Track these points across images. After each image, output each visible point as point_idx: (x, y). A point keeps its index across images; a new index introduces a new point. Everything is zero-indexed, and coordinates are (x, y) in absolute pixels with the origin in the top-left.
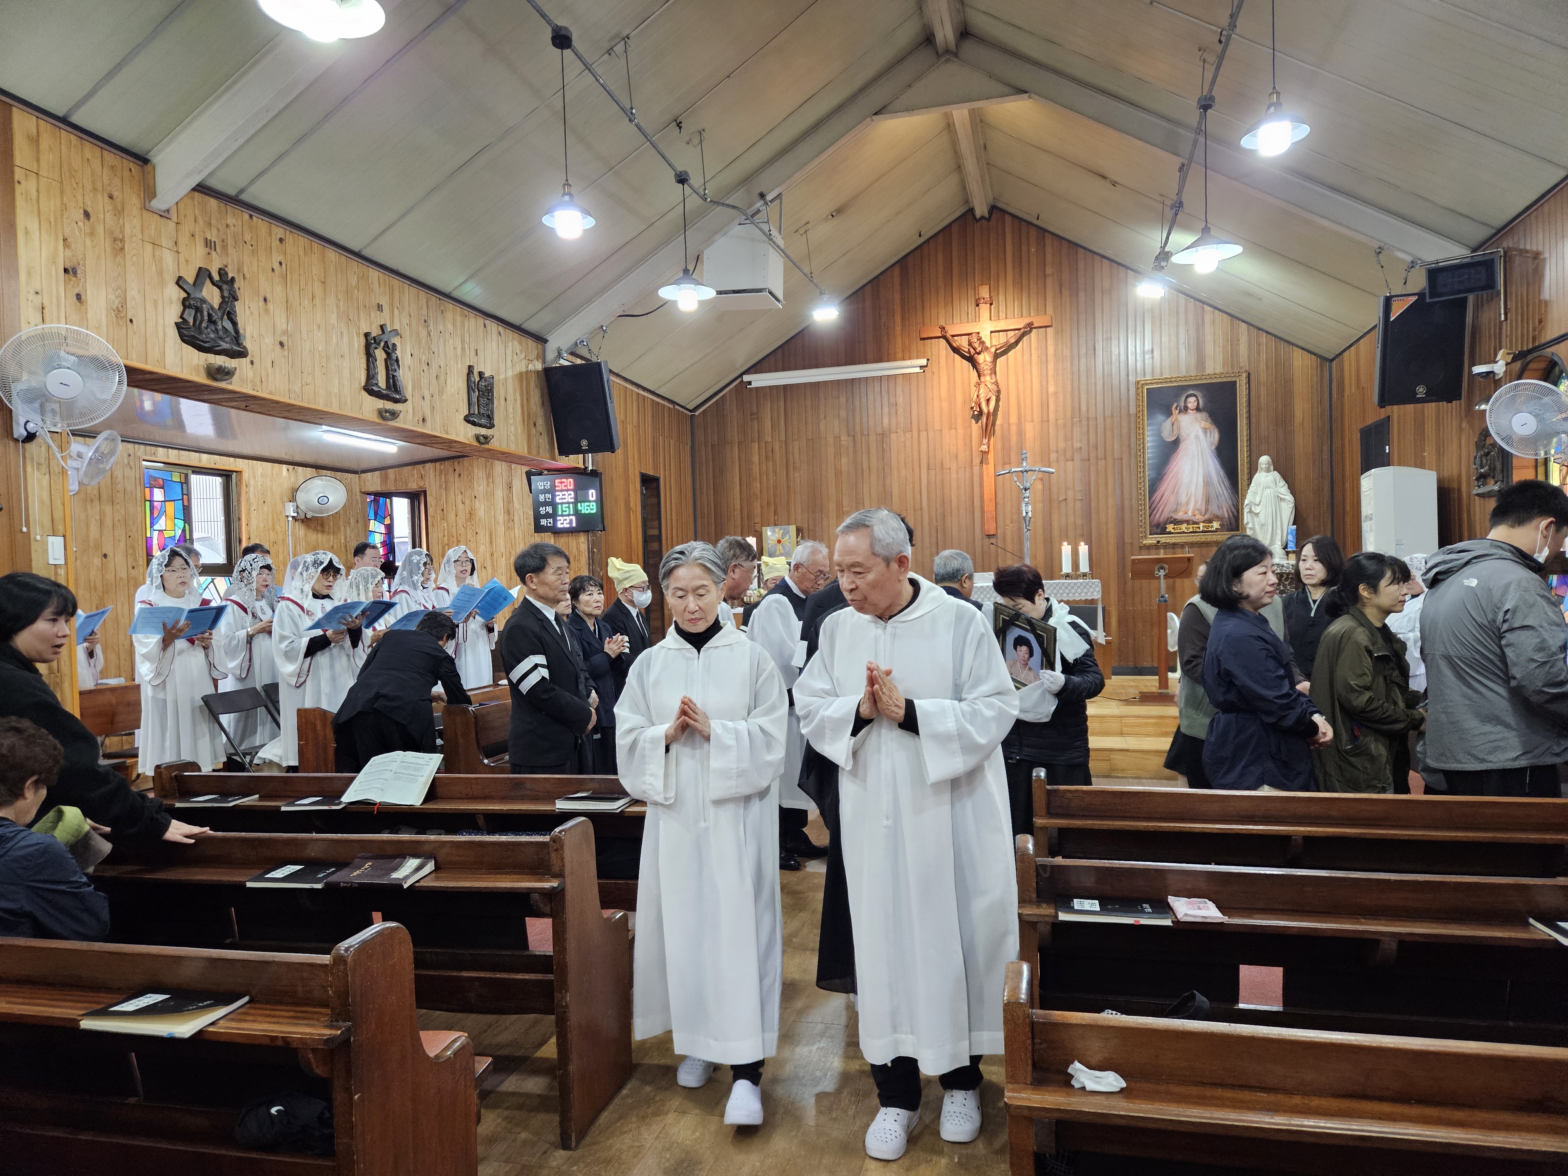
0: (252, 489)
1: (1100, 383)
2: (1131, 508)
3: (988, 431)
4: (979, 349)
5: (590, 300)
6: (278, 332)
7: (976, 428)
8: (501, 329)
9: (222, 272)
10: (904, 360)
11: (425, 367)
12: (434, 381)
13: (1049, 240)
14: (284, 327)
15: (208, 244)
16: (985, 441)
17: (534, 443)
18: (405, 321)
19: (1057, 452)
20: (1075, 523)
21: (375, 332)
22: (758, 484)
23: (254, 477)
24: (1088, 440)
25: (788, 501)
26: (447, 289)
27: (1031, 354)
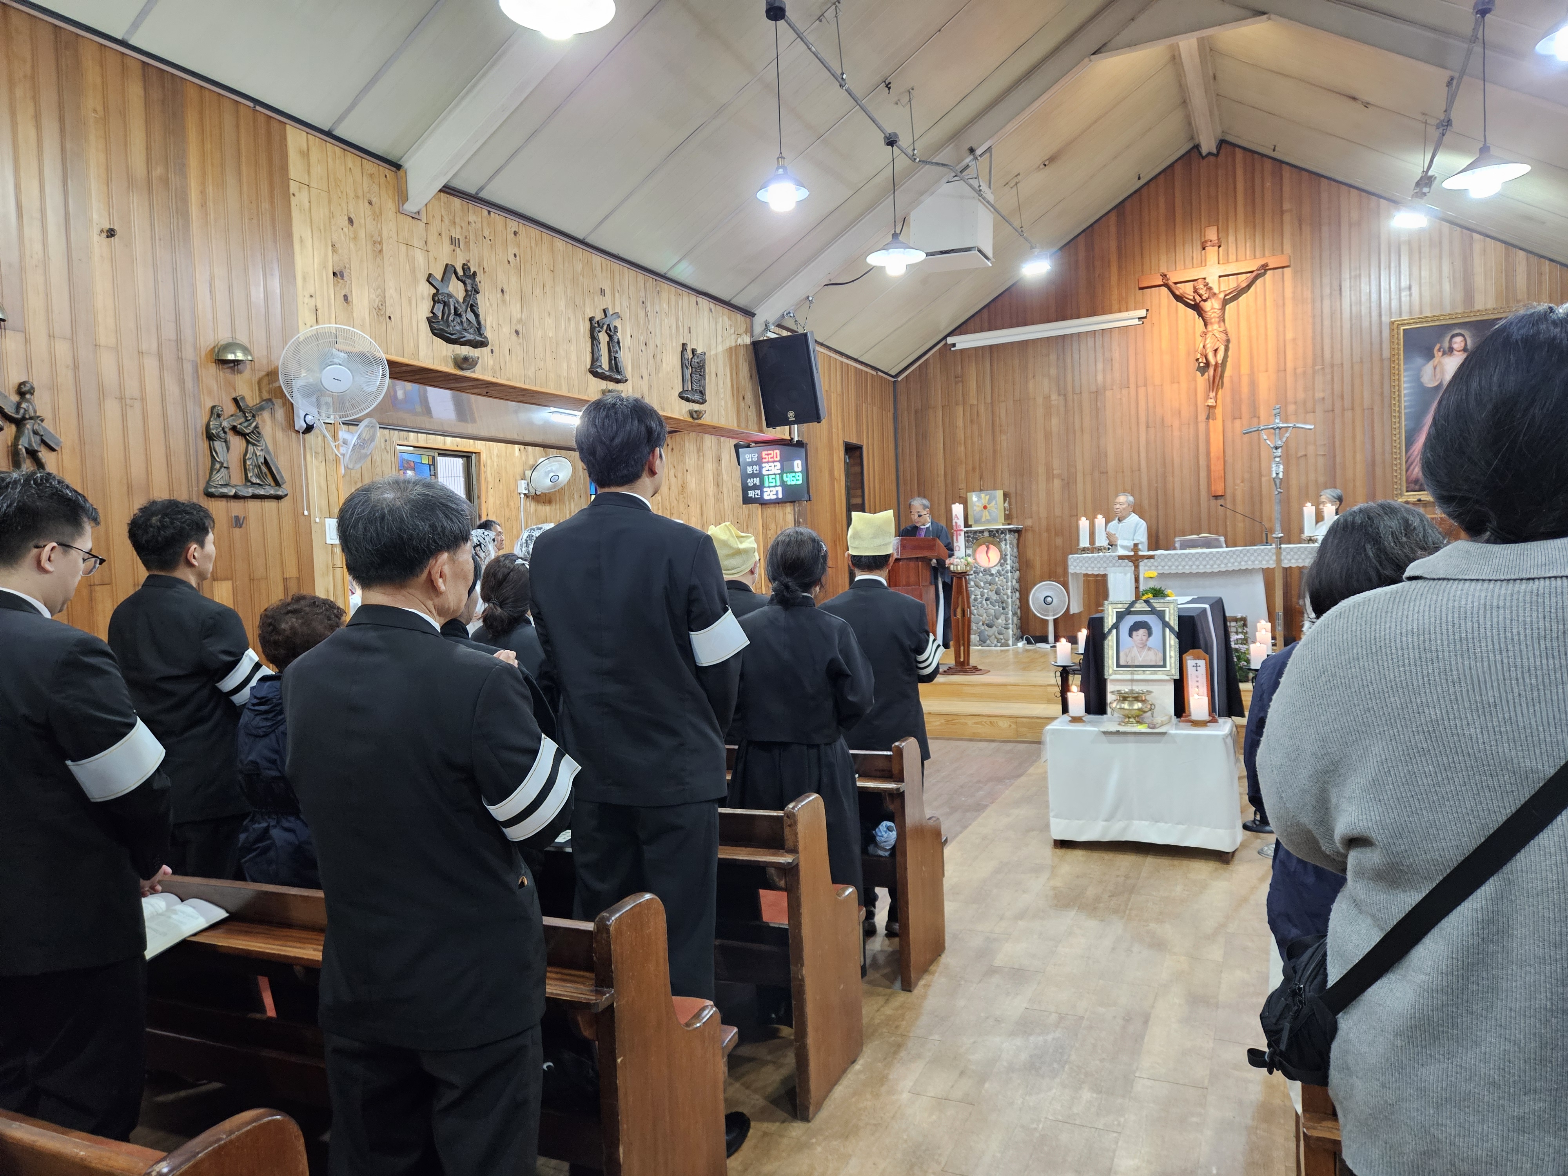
0: (489, 468)
1: (1347, 326)
2: (1384, 462)
3: (1216, 384)
4: (1205, 296)
5: (796, 272)
6: (514, 321)
7: (1201, 381)
8: (712, 305)
9: (466, 268)
10: (1120, 312)
11: (643, 348)
12: (651, 361)
13: (1286, 172)
14: (519, 316)
15: (454, 241)
16: (1212, 395)
17: (743, 415)
18: (625, 304)
19: (1295, 403)
20: (1316, 481)
21: (599, 316)
22: (963, 448)
23: (491, 458)
24: (1333, 389)
25: (994, 466)
26: (662, 270)
27: (1265, 299)
